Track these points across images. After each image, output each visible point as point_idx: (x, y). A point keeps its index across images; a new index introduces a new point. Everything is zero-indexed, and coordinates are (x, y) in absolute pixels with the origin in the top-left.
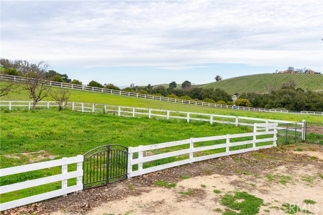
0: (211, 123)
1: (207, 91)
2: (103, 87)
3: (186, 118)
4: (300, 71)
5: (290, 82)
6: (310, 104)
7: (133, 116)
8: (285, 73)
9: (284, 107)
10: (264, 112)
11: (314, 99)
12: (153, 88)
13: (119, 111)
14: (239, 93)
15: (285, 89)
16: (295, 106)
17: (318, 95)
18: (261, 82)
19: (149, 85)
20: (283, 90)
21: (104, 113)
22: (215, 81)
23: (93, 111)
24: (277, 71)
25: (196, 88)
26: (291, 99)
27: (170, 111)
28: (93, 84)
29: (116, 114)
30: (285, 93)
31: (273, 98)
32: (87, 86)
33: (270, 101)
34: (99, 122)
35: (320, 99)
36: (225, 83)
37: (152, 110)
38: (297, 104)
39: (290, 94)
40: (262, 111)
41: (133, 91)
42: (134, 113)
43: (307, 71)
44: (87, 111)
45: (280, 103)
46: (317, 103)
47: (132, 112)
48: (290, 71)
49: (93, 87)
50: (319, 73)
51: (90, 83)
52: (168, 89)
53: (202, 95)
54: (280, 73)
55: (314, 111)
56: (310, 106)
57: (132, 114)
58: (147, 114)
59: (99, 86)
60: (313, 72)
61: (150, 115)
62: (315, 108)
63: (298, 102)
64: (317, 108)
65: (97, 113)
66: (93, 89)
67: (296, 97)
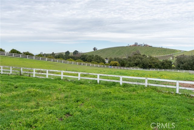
0: (121, 84)
1: (90, 56)
2: (21, 54)
3: (96, 79)
4: (141, 45)
5: (137, 51)
6: (151, 64)
7: (47, 77)
8: (133, 46)
9: (136, 66)
10: (128, 69)
11: (153, 61)
12: (56, 55)
13: (34, 73)
14: (108, 58)
15: (136, 55)
16: (143, 66)
17: (155, 59)
18: (120, 51)
19: (53, 53)
20: (135, 56)
21: (21, 75)
22: (93, 50)
23: (11, 73)
24: (128, 45)
25: (83, 55)
26: (140, 61)
27: (81, 73)
28: (13, 51)
29: (31, 75)
30: (137, 57)
31: (130, 61)
32: (9, 53)
33: (128, 62)
34: (13, 88)
35: (157, 61)
36: (99, 52)
37: (64, 72)
38: (144, 64)
39: (139, 58)
40: (126, 69)
41: (43, 56)
42: (47, 74)
43: (145, 45)
44: (6, 73)
45: (134, 64)
46: (155, 64)
47: (45, 74)
48: (136, 45)
49: (13, 54)
50: (152, 46)
51: (11, 51)
52: (65, 55)
53: (87, 59)
54: (130, 46)
55: (154, 68)
56: (151, 65)
57: (46, 75)
58: (59, 75)
59: (18, 53)
60: (148, 46)
61: (62, 76)
62: (154, 67)
63: (145, 63)
64: (155, 66)
65: (14, 75)
66: (13, 55)
67: (143, 60)
